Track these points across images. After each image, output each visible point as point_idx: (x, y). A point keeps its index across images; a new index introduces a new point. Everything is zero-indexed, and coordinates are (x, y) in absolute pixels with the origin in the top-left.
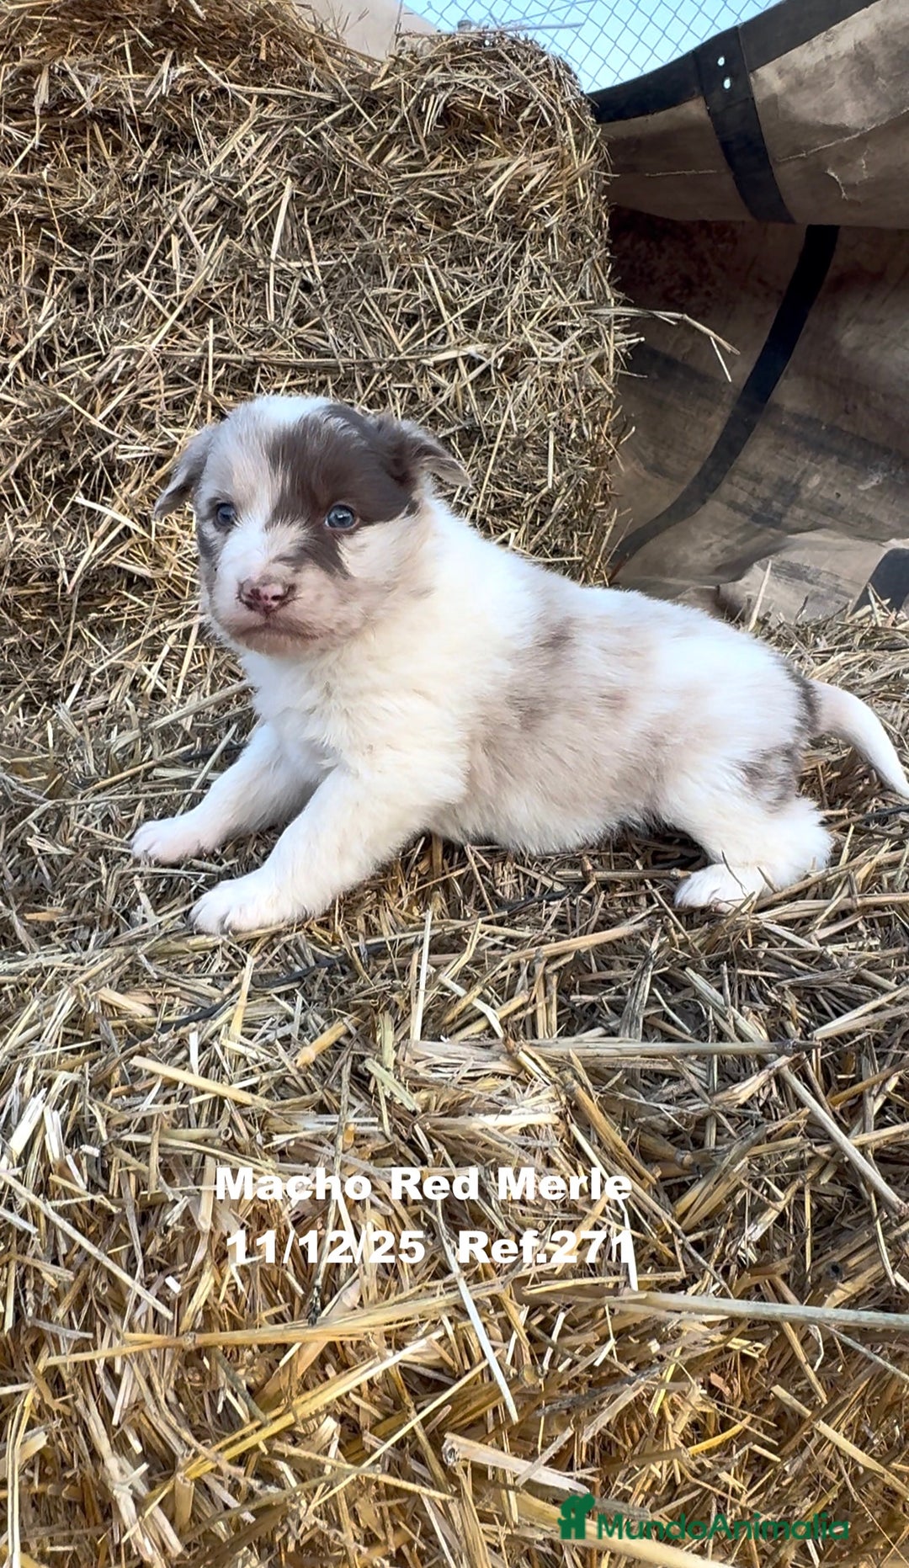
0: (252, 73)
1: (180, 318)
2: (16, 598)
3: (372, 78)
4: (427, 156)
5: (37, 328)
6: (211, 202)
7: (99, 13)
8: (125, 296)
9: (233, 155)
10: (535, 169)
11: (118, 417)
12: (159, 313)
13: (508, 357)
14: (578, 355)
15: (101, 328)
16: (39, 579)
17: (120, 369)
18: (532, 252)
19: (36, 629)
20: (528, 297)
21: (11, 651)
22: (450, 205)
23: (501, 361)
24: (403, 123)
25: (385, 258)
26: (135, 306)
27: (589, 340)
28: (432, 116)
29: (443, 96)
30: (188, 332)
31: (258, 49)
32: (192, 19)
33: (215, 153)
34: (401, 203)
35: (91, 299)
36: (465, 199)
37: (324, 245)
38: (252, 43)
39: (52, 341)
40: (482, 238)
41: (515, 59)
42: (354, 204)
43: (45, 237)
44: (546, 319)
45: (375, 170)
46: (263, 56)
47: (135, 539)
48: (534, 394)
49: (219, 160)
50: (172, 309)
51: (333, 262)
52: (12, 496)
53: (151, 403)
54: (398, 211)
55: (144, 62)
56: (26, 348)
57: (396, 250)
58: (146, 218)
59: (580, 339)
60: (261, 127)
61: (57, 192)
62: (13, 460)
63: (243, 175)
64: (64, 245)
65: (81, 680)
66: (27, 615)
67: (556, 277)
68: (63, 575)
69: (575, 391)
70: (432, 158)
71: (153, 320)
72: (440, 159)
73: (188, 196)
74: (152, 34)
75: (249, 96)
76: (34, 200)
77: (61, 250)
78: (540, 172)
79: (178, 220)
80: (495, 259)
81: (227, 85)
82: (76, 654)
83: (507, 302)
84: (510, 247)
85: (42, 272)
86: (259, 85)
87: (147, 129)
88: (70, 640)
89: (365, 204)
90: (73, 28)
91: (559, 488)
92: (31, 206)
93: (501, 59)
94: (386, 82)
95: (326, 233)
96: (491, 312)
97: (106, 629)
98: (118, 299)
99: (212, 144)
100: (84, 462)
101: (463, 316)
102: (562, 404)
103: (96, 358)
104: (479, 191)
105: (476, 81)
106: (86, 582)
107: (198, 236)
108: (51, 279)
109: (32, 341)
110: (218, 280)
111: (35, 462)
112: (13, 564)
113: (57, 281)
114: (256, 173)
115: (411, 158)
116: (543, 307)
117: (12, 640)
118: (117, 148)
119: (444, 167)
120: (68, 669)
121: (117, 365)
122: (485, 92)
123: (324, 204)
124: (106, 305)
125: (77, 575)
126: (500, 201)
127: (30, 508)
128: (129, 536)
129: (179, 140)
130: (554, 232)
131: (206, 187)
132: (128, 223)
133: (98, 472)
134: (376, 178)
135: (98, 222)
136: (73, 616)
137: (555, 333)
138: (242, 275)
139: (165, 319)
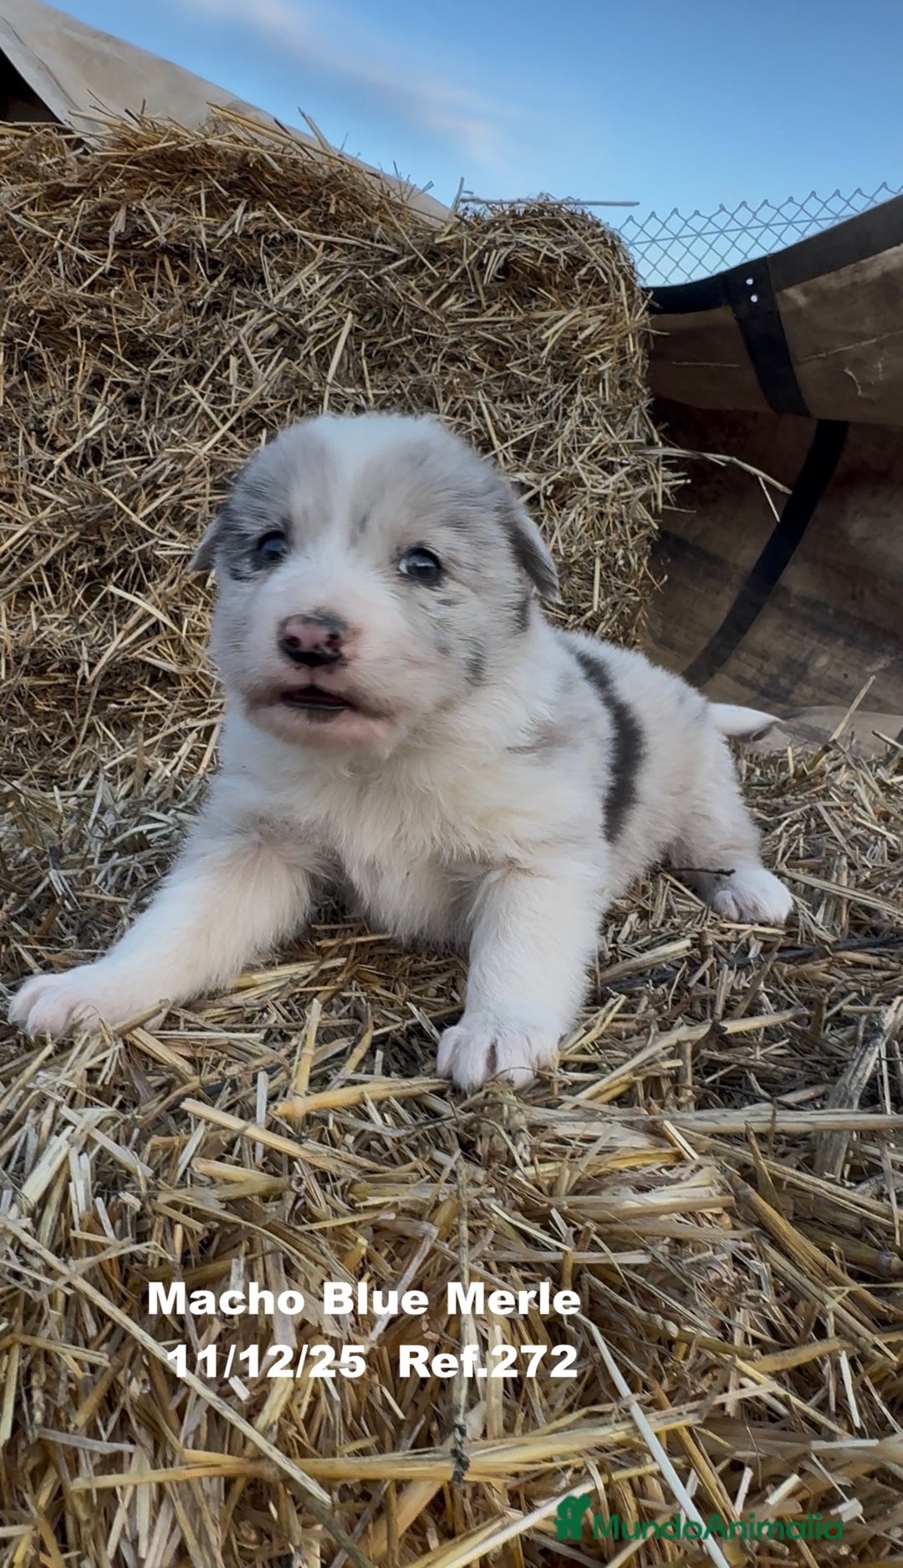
0: (321, 225)
1: (232, 429)
2: (32, 688)
3: (435, 234)
4: (484, 304)
5: (87, 430)
6: (272, 330)
7: (179, 166)
8: (178, 409)
9: (297, 291)
10: (590, 321)
11: (159, 518)
12: (212, 422)
13: (558, 485)
14: (626, 489)
15: (150, 435)
16: (59, 670)
17: (167, 472)
18: (584, 394)
19: (47, 721)
20: (579, 433)
21: (19, 742)
22: (505, 349)
23: (550, 489)
24: (464, 273)
25: (439, 390)
26: (188, 417)
27: (636, 477)
28: (492, 267)
29: (504, 251)
30: (239, 442)
31: (328, 205)
32: (267, 176)
33: (279, 288)
34: (455, 344)
35: (143, 408)
36: (519, 344)
37: (379, 377)
38: (323, 199)
39: (100, 444)
40: (535, 379)
41: (574, 227)
42: (409, 343)
43: (104, 352)
44: (595, 454)
45: (434, 313)
46: (332, 210)
47: (164, 635)
48: (581, 522)
49: (283, 293)
50: (224, 420)
51: (386, 392)
52: (41, 587)
53: (196, 505)
54: (454, 350)
55: (217, 207)
56: (74, 447)
57: (451, 383)
58: (207, 340)
59: (628, 475)
60: (325, 269)
61: (121, 312)
62: (47, 551)
63: (306, 308)
64: (123, 359)
65: (90, 773)
66: (41, 706)
67: (606, 416)
68: (85, 667)
69: (622, 523)
70: (489, 307)
71: (205, 430)
72: (496, 307)
73: (250, 323)
74: (229, 186)
75: (317, 243)
76: (98, 318)
77: (119, 364)
78: (593, 325)
79: (239, 343)
80: (547, 398)
81: (297, 231)
82: (88, 748)
83: (557, 436)
84: (562, 390)
85: (97, 383)
86: (327, 234)
87: (215, 265)
88: (83, 733)
89: (421, 343)
90: (153, 177)
91: (603, 613)
92: (94, 323)
93: (560, 226)
94: (449, 238)
95: (381, 367)
96: (541, 444)
97: (123, 725)
98: (171, 411)
99: (278, 280)
100: (119, 558)
101: (513, 446)
102: (609, 534)
103: (143, 462)
104: (533, 338)
105: (536, 242)
106: (108, 675)
107: (257, 359)
108: (106, 388)
109: (80, 441)
110: (273, 397)
111: (69, 555)
112: (33, 653)
113: (111, 391)
114: (319, 307)
115: (470, 305)
116: (594, 442)
117: (22, 730)
118: (184, 279)
119: (500, 315)
120: (77, 762)
121: (164, 468)
122: (544, 251)
123: (381, 340)
124: (158, 415)
125: (97, 670)
126: (553, 347)
127: (57, 600)
128: (158, 633)
129: (245, 275)
130: (606, 377)
131: (268, 317)
132: (189, 344)
133: (132, 569)
134: (434, 320)
135: (158, 339)
136: (90, 708)
137: (604, 468)
138: (299, 394)
139: (217, 429)
